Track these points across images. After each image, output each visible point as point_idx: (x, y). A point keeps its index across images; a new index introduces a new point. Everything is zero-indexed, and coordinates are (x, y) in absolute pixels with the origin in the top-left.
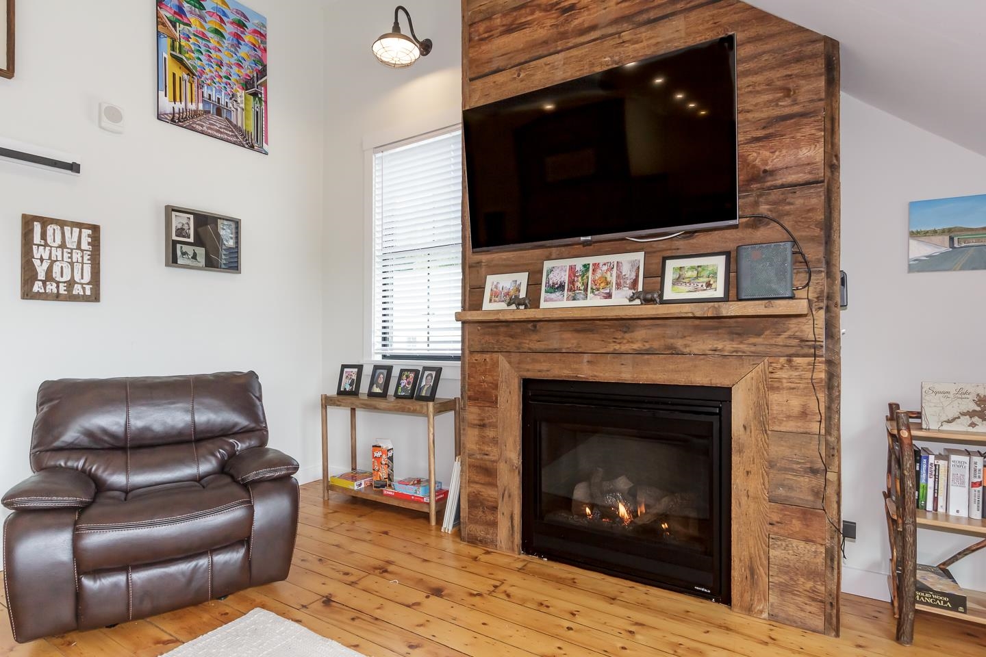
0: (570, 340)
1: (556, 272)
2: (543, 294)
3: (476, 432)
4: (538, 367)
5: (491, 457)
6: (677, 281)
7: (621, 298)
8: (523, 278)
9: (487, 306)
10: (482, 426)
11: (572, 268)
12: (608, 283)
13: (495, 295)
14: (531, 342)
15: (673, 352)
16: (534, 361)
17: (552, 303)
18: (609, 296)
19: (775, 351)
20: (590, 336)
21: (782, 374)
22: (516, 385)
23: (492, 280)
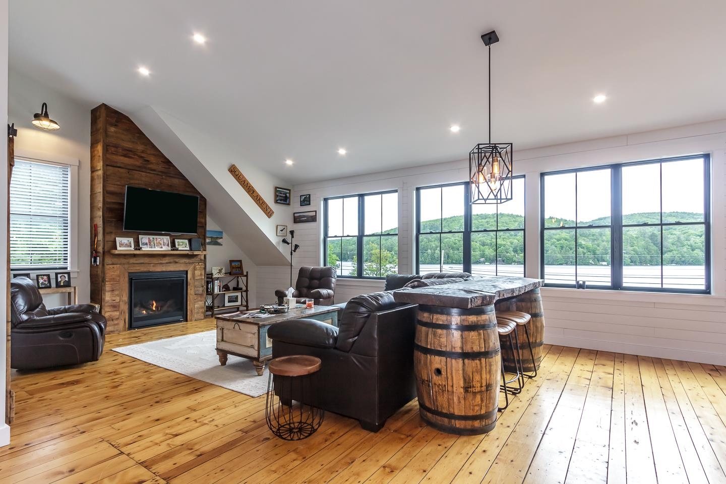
0: (147, 260)
1: (143, 239)
3: (110, 293)
4: (135, 268)
5: (116, 301)
6: (178, 245)
8: (131, 240)
9: (119, 248)
13: (121, 245)
15: (175, 263)
17: (146, 249)
18: (162, 248)
19: (196, 262)
20: (154, 259)
21: (197, 267)
22: (127, 275)
23: (117, 239)
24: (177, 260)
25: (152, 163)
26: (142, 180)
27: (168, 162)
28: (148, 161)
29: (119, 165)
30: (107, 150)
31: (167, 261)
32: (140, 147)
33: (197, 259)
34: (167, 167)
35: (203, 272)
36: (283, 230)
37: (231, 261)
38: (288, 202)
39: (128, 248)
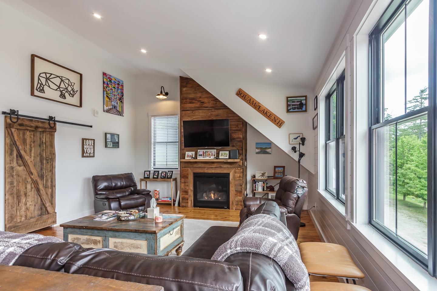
0: (203, 165)
1: (200, 152)
2: (198, 156)
3: (183, 184)
4: (197, 170)
5: (187, 189)
6: (221, 155)
7: (212, 157)
8: (194, 153)
9: (186, 158)
10: (185, 183)
11: (203, 152)
12: (210, 155)
13: (188, 156)
14: (195, 165)
15: (221, 167)
16: (196, 169)
17: (200, 158)
18: (210, 157)
19: (236, 167)
20: (207, 164)
21: (237, 171)
22: (192, 174)
23: (187, 153)
24: (222, 166)
25: (206, 103)
26: (200, 116)
27: (216, 100)
28: (203, 102)
29: (187, 109)
30: (182, 102)
31: (214, 166)
32: (199, 95)
33: (236, 165)
34: (215, 103)
35: (241, 175)
36: (297, 138)
37: (275, 167)
38: (304, 109)
39: (190, 158)
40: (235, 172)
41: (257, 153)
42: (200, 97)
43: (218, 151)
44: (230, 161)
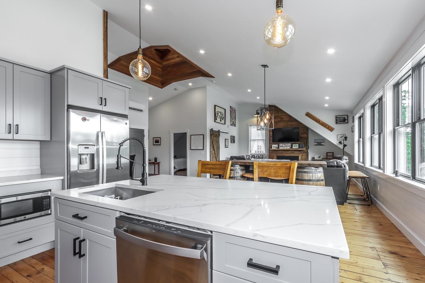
0: (282, 152)
1: (281, 145)
2: (280, 147)
6: (294, 146)
7: (289, 148)
8: (277, 145)
9: (273, 148)
11: (283, 145)
12: (287, 146)
14: (278, 152)
16: (278, 154)
17: (281, 148)
18: (287, 148)
19: (303, 153)
20: (285, 151)
22: (276, 157)
23: (273, 145)
24: (294, 152)
25: (284, 119)
26: (281, 125)
27: (290, 117)
31: (290, 152)
32: (280, 114)
35: (306, 157)
36: (342, 137)
37: (327, 153)
38: (346, 121)
39: (275, 148)
40: (302, 156)
41: (315, 145)
42: (281, 116)
43: (292, 144)
44: (299, 149)
